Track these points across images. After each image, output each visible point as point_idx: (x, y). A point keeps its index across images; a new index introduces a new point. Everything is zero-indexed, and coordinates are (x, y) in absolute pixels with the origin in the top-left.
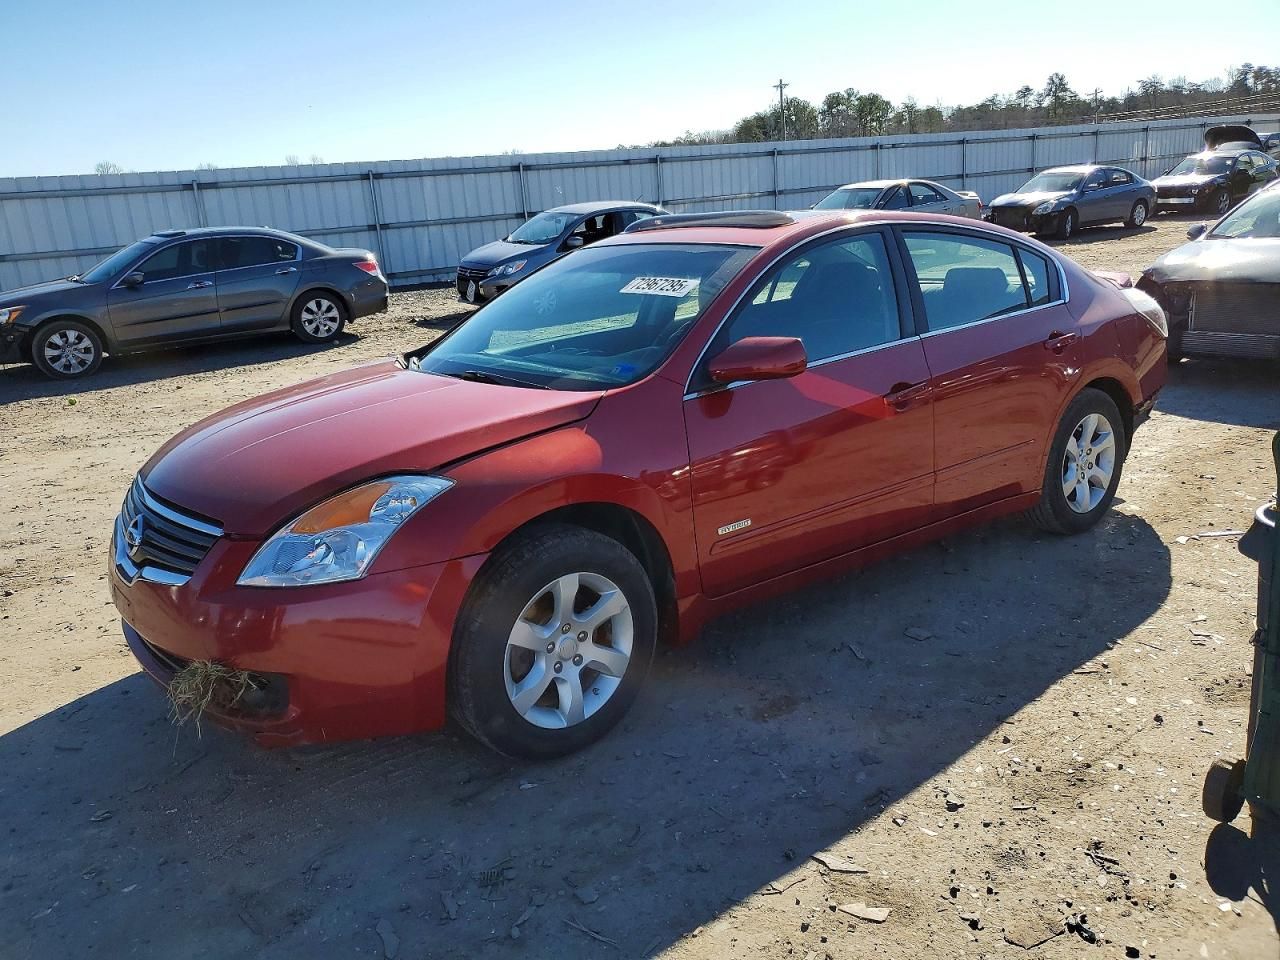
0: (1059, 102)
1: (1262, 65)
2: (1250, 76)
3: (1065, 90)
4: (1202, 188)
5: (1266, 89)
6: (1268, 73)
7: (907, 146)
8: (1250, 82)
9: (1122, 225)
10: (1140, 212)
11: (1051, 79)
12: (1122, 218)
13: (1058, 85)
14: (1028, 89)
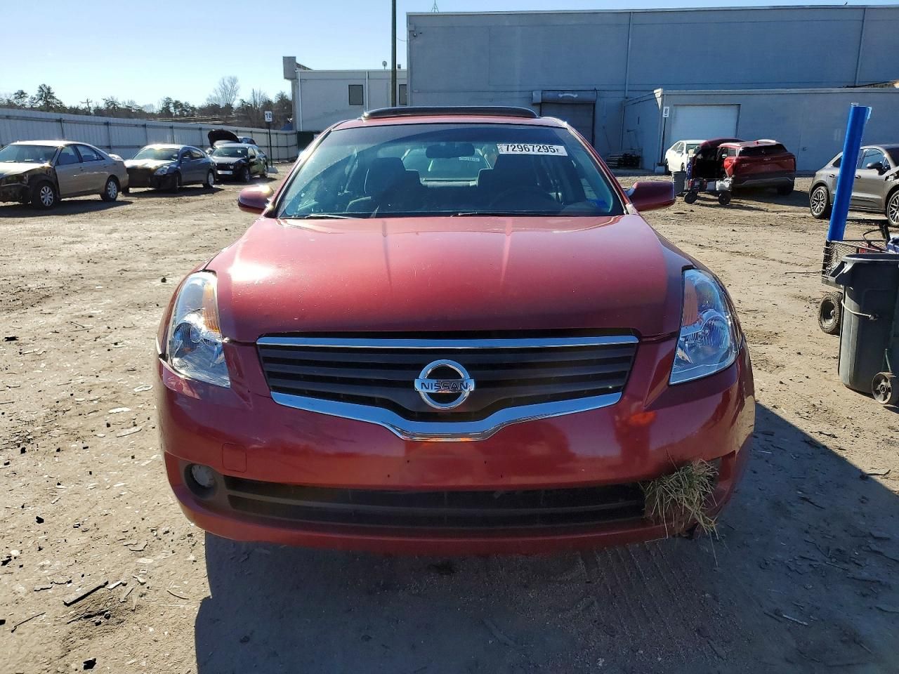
0: (48, 107)
1: (178, 100)
2: (171, 105)
3: (53, 98)
4: (235, 164)
5: (182, 115)
6: (181, 105)
7: (18, 118)
8: (172, 109)
9: (201, 186)
10: (211, 178)
11: (41, 88)
12: (202, 181)
13: (46, 93)
14: (22, 93)
